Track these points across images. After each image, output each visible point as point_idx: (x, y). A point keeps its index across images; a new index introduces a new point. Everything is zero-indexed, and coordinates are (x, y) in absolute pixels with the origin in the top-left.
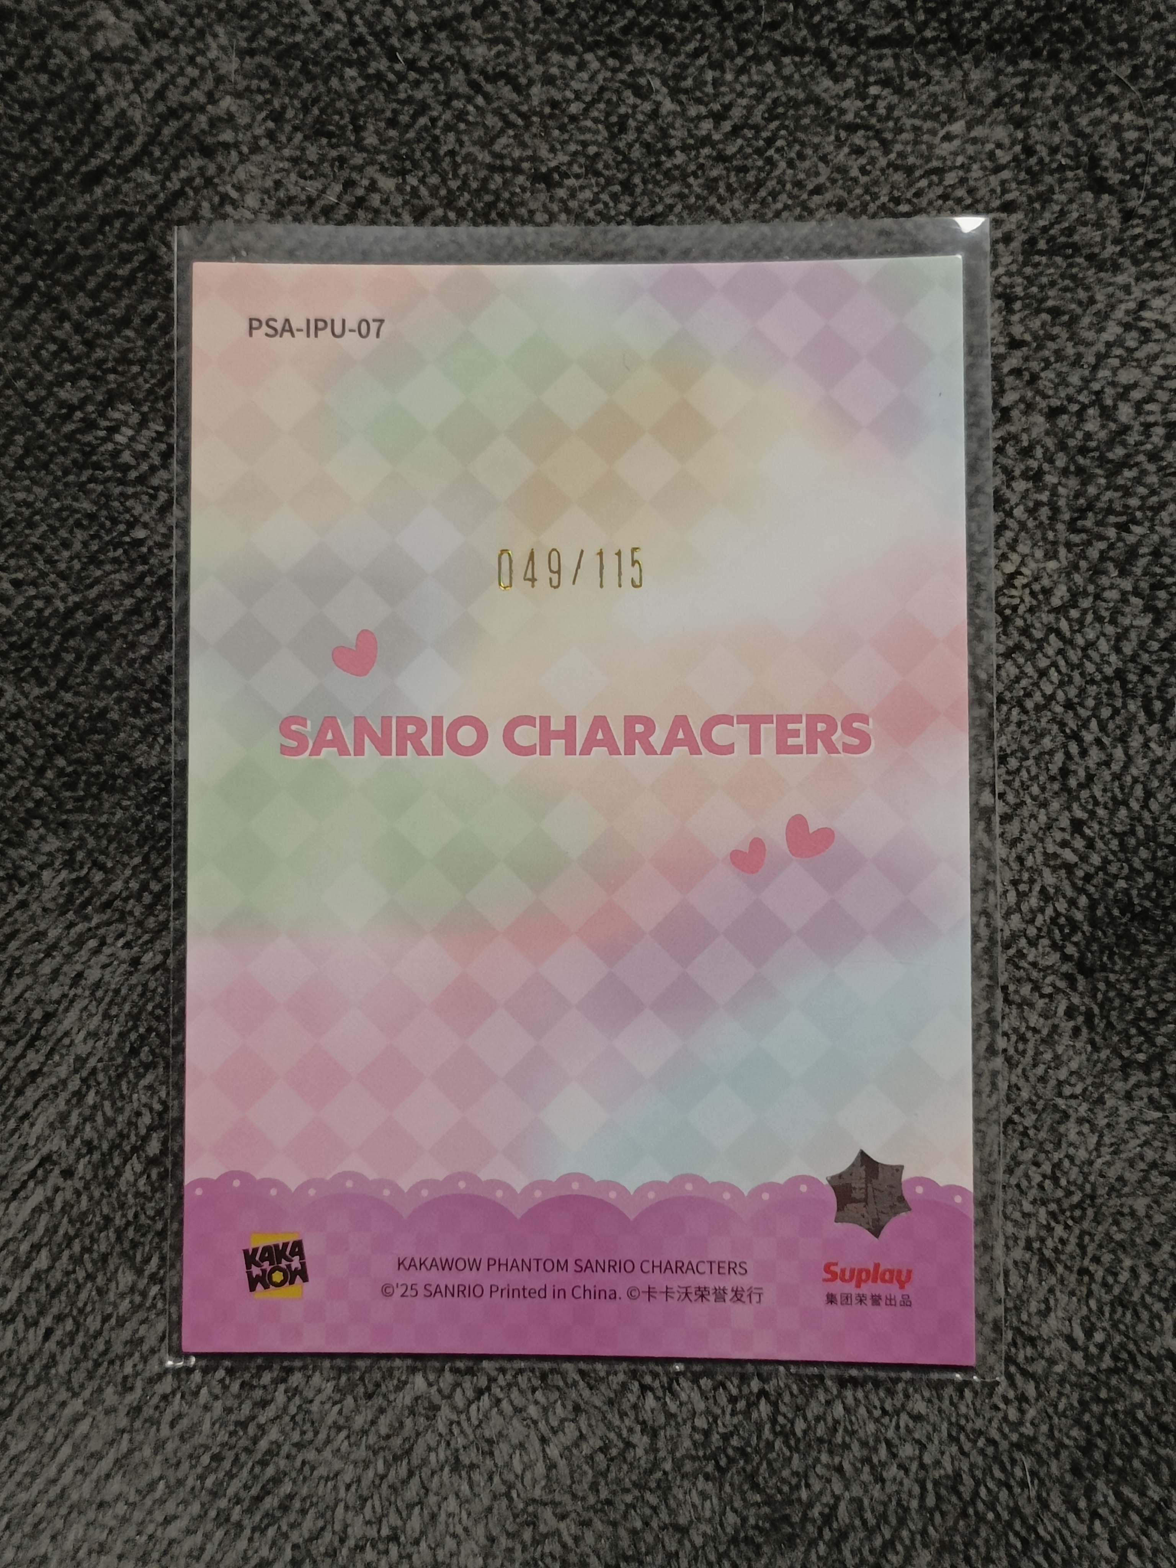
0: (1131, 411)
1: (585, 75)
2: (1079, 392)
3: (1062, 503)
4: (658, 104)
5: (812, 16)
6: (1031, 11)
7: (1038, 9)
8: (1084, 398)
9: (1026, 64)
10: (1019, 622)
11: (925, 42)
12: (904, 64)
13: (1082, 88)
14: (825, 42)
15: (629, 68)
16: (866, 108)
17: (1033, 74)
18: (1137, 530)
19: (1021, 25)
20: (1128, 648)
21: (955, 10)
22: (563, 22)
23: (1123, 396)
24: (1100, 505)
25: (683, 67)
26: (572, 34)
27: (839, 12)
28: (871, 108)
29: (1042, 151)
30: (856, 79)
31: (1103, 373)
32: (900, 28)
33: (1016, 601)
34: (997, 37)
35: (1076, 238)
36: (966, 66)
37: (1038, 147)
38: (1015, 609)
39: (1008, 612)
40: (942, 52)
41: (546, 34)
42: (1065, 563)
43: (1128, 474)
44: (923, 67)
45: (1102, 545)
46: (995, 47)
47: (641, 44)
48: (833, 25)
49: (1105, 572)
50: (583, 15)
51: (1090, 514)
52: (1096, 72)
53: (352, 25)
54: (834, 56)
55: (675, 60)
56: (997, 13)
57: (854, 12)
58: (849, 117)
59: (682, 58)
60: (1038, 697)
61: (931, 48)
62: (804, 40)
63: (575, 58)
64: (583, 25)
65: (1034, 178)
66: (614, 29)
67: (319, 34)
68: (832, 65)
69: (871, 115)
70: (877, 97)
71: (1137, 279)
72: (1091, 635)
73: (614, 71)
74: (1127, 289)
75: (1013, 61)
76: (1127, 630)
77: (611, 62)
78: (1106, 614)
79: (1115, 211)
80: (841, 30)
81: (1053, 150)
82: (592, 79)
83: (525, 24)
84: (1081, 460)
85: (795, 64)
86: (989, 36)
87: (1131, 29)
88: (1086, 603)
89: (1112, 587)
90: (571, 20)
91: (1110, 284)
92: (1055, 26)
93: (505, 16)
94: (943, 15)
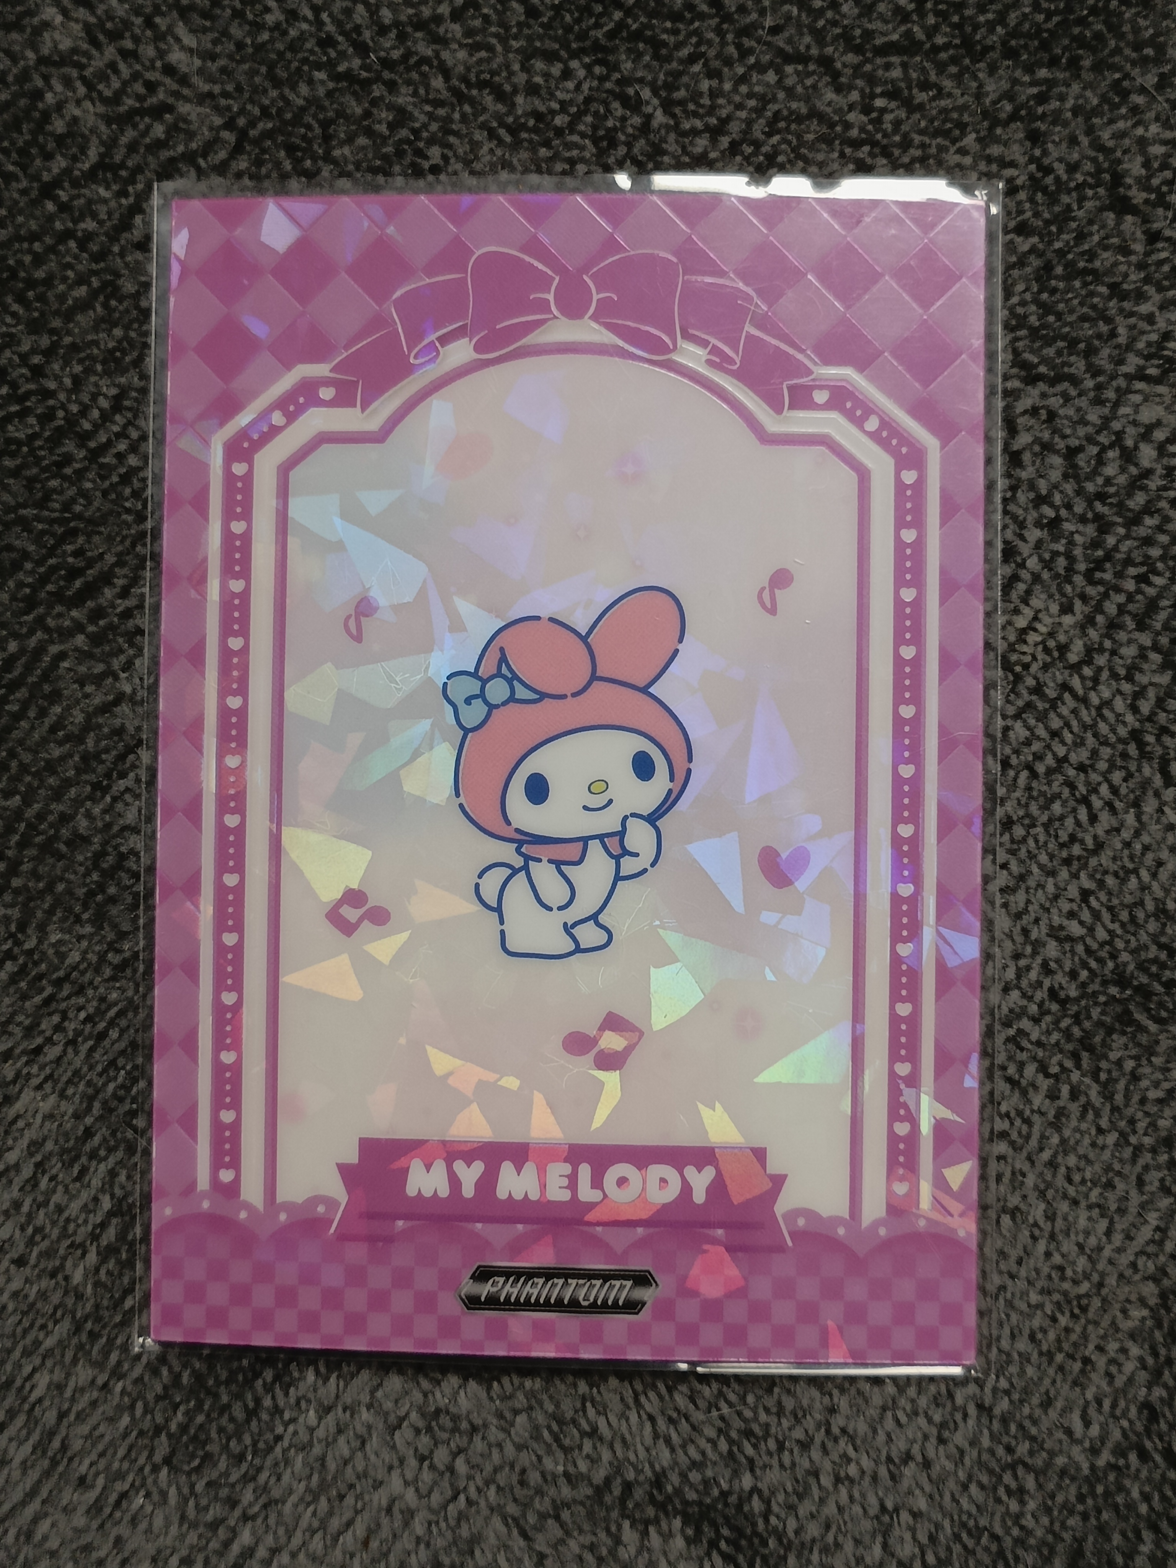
0: (1154, 454)
1: (570, 85)
2: (1098, 432)
3: (1078, 552)
4: (649, 117)
5: (815, 21)
6: (1049, 15)
7: (1057, 12)
8: (1103, 439)
9: (1043, 73)
10: (1030, 682)
11: (936, 49)
12: (914, 75)
13: (1104, 99)
14: (829, 50)
15: (617, 75)
16: (871, 121)
17: (1050, 83)
18: (1159, 581)
19: (1039, 30)
20: (1145, 707)
21: (968, 12)
22: (547, 26)
23: (1146, 435)
24: (1119, 556)
25: (677, 74)
26: (555, 39)
27: (844, 16)
28: (878, 121)
29: (1060, 169)
30: (862, 91)
31: (1123, 410)
32: (908, 34)
33: (1027, 659)
34: (1013, 43)
35: (1097, 264)
36: (981, 75)
37: (1056, 165)
38: (1026, 667)
39: (1018, 669)
40: (954, 60)
41: (530, 39)
42: (1079, 617)
43: (1149, 521)
44: (933, 77)
45: (1121, 598)
46: (1011, 53)
47: (629, 51)
48: (838, 31)
49: (1121, 627)
50: (568, 18)
51: (1108, 565)
52: (1118, 82)
53: (320, 24)
54: (838, 65)
55: (667, 67)
56: (1013, 18)
57: (860, 16)
58: (854, 133)
59: (674, 65)
60: (1050, 760)
61: (943, 56)
62: (808, 47)
63: (560, 66)
64: (568, 29)
65: (1052, 199)
66: (599, 34)
67: (285, 33)
68: (836, 75)
69: (877, 131)
70: (883, 111)
71: (1162, 308)
72: (1106, 694)
73: (602, 79)
74: (1150, 319)
75: (1029, 69)
76: (1144, 688)
77: (597, 70)
78: (1122, 672)
79: (1139, 234)
80: (846, 36)
81: (1072, 168)
82: (578, 87)
83: (507, 28)
84: (1099, 507)
85: (797, 73)
86: (1004, 43)
87: (1157, 35)
88: (1101, 660)
89: (1130, 642)
90: (556, 24)
91: (1131, 314)
92: (1076, 30)
93: (486, 18)
94: (956, 19)
